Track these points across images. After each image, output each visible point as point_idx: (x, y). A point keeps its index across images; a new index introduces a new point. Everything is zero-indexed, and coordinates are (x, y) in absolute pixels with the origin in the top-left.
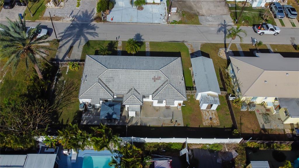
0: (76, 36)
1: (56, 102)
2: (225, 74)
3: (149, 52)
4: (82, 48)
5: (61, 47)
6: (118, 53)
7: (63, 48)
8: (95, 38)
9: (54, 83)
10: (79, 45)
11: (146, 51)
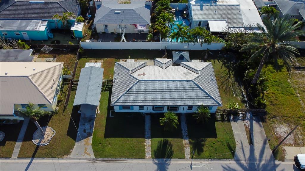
0: (256, 167)
1: (232, 76)
2: (61, 105)
3: (146, 137)
4: (237, 143)
5: (265, 143)
6: (187, 135)
7: (262, 142)
8: (226, 165)
9: (244, 93)
10: (242, 146)
11: (150, 140)
